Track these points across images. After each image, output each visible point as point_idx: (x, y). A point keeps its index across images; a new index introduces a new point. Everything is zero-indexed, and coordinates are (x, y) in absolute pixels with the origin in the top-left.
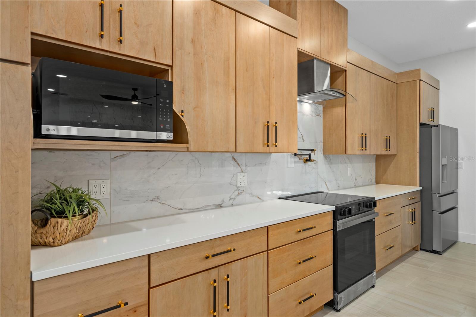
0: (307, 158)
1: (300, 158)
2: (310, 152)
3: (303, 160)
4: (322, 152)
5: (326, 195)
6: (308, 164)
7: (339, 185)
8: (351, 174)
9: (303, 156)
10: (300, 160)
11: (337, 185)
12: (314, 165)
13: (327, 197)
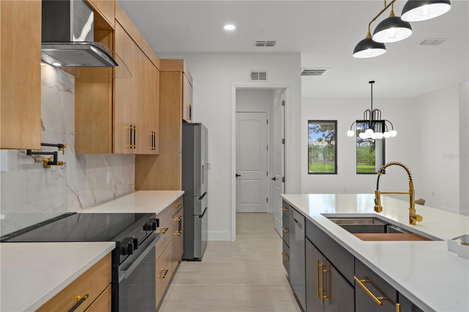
0: (49, 159)
1: (37, 159)
2: (56, 149)
3: (42, 163)
4: (74, 150)
5: (78, 218)
6: (51, 170)
7: (96, 198)
8: (110, 181)
9: (42, 156)
10: (37, 163)
11: (93, 198)
12: (61, 170)
13: (79, 220)
